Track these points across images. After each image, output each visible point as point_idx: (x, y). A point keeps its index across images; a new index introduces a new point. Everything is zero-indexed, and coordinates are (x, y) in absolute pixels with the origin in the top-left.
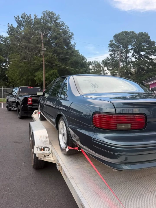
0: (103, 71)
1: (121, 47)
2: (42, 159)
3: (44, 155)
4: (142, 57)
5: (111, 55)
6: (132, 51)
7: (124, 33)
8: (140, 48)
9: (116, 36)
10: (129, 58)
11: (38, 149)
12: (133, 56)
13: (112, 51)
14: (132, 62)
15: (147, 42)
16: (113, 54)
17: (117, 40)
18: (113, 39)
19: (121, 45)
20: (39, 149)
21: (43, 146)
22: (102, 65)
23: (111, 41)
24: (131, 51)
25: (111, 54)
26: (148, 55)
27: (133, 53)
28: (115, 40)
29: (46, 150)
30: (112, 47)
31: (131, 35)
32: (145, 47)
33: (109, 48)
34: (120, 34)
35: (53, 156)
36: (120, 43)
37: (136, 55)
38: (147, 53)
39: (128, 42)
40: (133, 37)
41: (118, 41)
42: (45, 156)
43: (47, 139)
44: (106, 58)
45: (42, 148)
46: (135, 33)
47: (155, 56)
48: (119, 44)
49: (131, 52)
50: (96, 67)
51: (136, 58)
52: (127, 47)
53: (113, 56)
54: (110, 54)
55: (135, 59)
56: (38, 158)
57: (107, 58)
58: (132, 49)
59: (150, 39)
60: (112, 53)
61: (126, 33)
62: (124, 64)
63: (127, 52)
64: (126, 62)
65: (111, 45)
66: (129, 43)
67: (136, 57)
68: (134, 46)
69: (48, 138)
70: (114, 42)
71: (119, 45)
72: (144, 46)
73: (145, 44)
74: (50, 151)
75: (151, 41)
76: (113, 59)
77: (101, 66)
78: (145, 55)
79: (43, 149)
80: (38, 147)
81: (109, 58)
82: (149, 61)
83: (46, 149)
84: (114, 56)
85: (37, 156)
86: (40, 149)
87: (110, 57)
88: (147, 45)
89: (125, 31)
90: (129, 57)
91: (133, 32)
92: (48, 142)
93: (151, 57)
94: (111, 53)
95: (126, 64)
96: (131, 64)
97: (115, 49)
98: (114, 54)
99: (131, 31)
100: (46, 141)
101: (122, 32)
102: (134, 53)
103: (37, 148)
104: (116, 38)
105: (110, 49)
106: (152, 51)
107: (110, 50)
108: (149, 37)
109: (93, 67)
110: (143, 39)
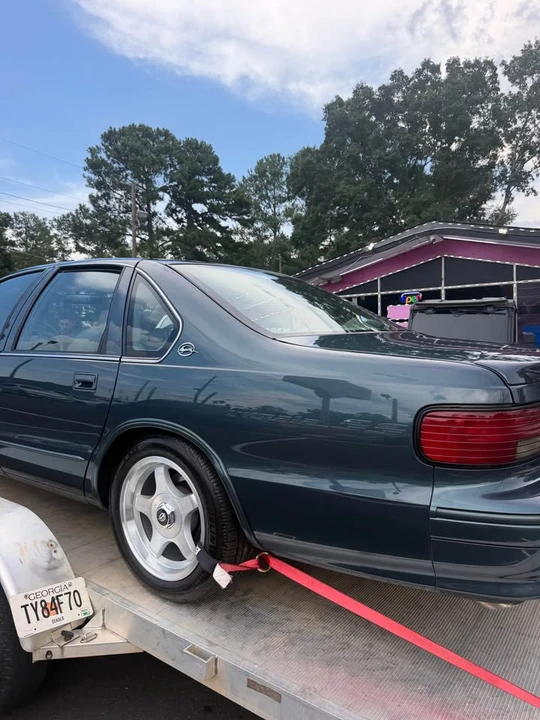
0: (60, 253)
1: (129, 177)
2: (57, 655)
3: (63, 633)
4: (198, 221)
5: (94, 200)
6: (167, 198)
7: (139, 130)
8: (191, 189)
9: (109, 137)
10: (155, 219)
11: (30, 609)
12: (171, 212)
13: (99, 185)
14: (169, 232)
15: (210, 172)
16: (104, 196)
17: (116, 150)
18: (100, 145)
19: (129, 172)
20: (36, 611)
21: (48, 593)
22: (54, 232)
23: (92, 151)
24: (161, 194)
25: (95, 195)
26: (215, 217)
27: (170, 204)
28: (107, 148)
29: (65, 607)
30: (98, 173)
31: (161, 142)
32: (206, 189)
33: (87, 174)
34: (123, 132)
35: (104, 626)
36: (123, 161)
37: (179, 212)
38: (213, 209)
39: (154, 163)
40: (168, 151)
41: (118, 155)
42: (68, 636)
43: (54, 555)
44: (78, 207)
45: (48, 600)
46: (173, 138)
47: (235, 220)
48: (122, 166)
49: (161, 199)
50: (32, 238)
51: (179, 221)
52: (149, 182)
53: (102, 203)
54: (91, 196)
55: (176, 224)
56: (30, 654)
57: (81, 207)
58: (164, 189)
59: (220, 165)
60: (100, 194)
61: (145, 131)
62: (143, 237)
63: (152, 196)
64: (149, 229)
65: (94, 165)
66: (158, 165)
67: (180, 216)
68: (171, 181)
69: (60, 549)
70: (103, 155)
71: (121, 170)
72: (203, 184)
73: (205, 180)
74: (86, 604)
75: (223, 171)
76: (101, 213)
77: (52, 234)
78: (206, 213)
79: (53, 606)
80: (28, 602)
81: (87, 211)
82: (219, 234)
83: (64, 599)
84: (105, 203)
85: (27, 647)
86: (39, 609)
87: (91, 208)
88: (211, 182)
89: (140, 126)
90: (155, 214)
91: (166, 134)
92: (66, 567)
93: (223, 224)
94: (95, 192)
95: (147, 238)
96: (166, 238)
97: (107, 179)
98: (107, 197)
99: (161, 129)
100: (53, 564)
101: (132, 128)
102: (174, 205)
103: (25, 607)
104: (110, 144)
105: (93, 176)
106: (228, 205)
107: (90, 180)
108: (216, 160)
109: (19, 234)
110: (201, 162)
